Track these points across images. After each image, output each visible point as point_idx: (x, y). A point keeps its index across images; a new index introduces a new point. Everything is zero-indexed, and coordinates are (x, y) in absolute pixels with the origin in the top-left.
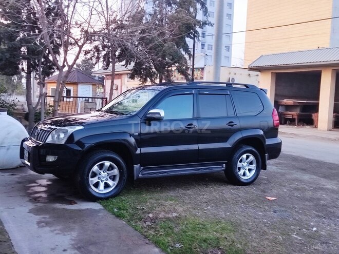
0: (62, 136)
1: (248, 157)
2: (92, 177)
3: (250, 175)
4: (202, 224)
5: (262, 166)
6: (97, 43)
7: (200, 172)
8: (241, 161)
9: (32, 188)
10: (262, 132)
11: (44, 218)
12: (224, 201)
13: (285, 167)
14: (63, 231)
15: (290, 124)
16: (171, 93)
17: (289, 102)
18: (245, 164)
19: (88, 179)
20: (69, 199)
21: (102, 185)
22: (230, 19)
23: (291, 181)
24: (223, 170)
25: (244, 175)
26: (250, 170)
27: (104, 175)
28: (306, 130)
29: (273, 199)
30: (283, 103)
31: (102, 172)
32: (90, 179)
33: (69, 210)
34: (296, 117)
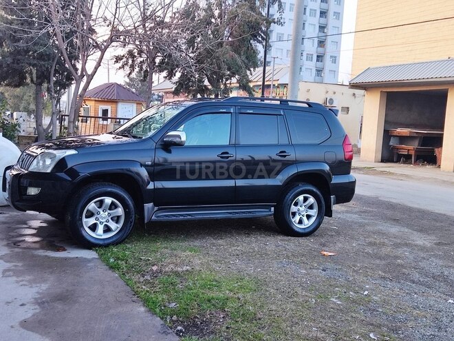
0: (48, 162)
1: (306, 199)
2: (87, 217)
3: (307, 223)
4: (216, 281)
5: (326, 211)
6: (131, 47)
7: (237, 216)
8: (296, 204)
9: (16, 231)
10: (327, 168)
11: (15, 266)
12: (263, 254)
13: (372, 216)
14: (31, 282)
15: (404, 162)
16: (200, 111)
17: (404, 131)
18: (302, 209)
19: (81, 220)
20: (59, 245)
21: (100, 229)
22: (339, 19)
23: (370, 233)
24: (271, 215)
25: (301, 222)
26: (309, 217)
27: (103, 216)
28: (425, 171)
29: (330, 254)
30: (395, 134)
31: (101, 210)
32: (84, 220)
33: (52, 257)
34: (412, 153)
